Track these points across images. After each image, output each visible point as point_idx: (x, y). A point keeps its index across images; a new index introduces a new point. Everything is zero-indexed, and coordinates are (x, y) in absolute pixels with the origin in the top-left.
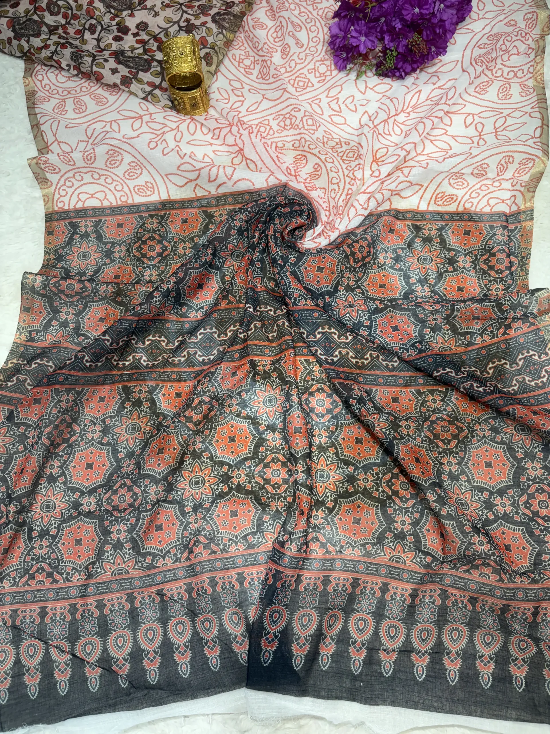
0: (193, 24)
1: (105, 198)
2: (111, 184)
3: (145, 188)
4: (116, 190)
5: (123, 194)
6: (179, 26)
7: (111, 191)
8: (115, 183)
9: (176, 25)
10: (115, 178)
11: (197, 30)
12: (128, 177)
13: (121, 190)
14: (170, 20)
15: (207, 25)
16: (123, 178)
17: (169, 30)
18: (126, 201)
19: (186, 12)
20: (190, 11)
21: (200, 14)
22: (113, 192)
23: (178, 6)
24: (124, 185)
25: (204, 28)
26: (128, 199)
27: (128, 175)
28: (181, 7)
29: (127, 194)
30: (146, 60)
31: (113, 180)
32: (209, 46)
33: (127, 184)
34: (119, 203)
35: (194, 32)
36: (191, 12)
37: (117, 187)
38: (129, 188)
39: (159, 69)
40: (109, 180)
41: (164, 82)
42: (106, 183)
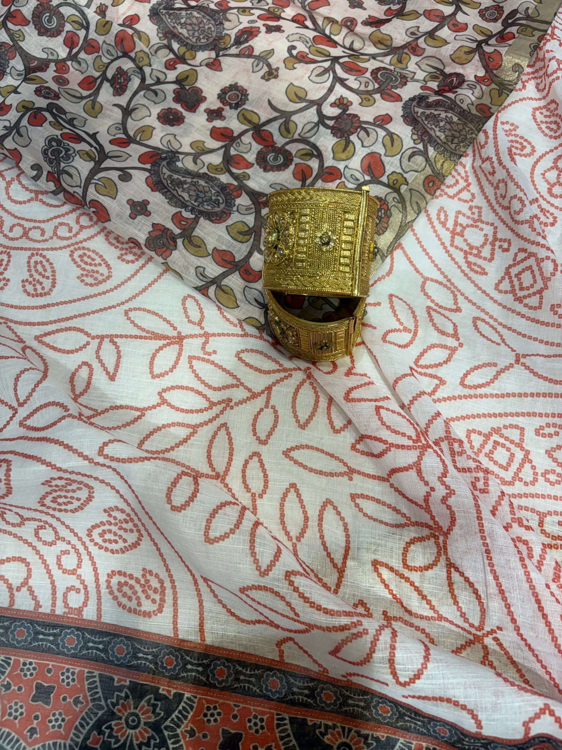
0: (356, 116)
1: (25, 583)
2: (51, 544)
3: (138, 588)
4: (60, 566)
5: (78, 585)
6: (319, 112)
7: (47, 567)
8: (61, 546)
9: (313, 110)
10: (63, 532)
11: (362, 134)
12: (99, 540)
13: (73, 572)
14: (302, 95)
15: (390, 127)
16: (86, 539)
17: (294, 118)
18: (80, 610)
19: (342, 82)
20: (352, 81)
21: (376, 91)
22: (49, 572)
23: (327, 64)
24: (85, 558)
25: (382, 133)
26: (85, 604)
27: (101, 535)
28: (331, 69)
29: (86, 587)
30: (223, 188)
31: (58, 537)
32: (384, 179)
33: (91, 558)
34: (60, 610)
35: (353, 138)
36: (354, 85)
37: (64, 558)
38: (95, 570)
39: (250, 220)
40: (47, 535)
41: (256, 255)
42: (39, 539)
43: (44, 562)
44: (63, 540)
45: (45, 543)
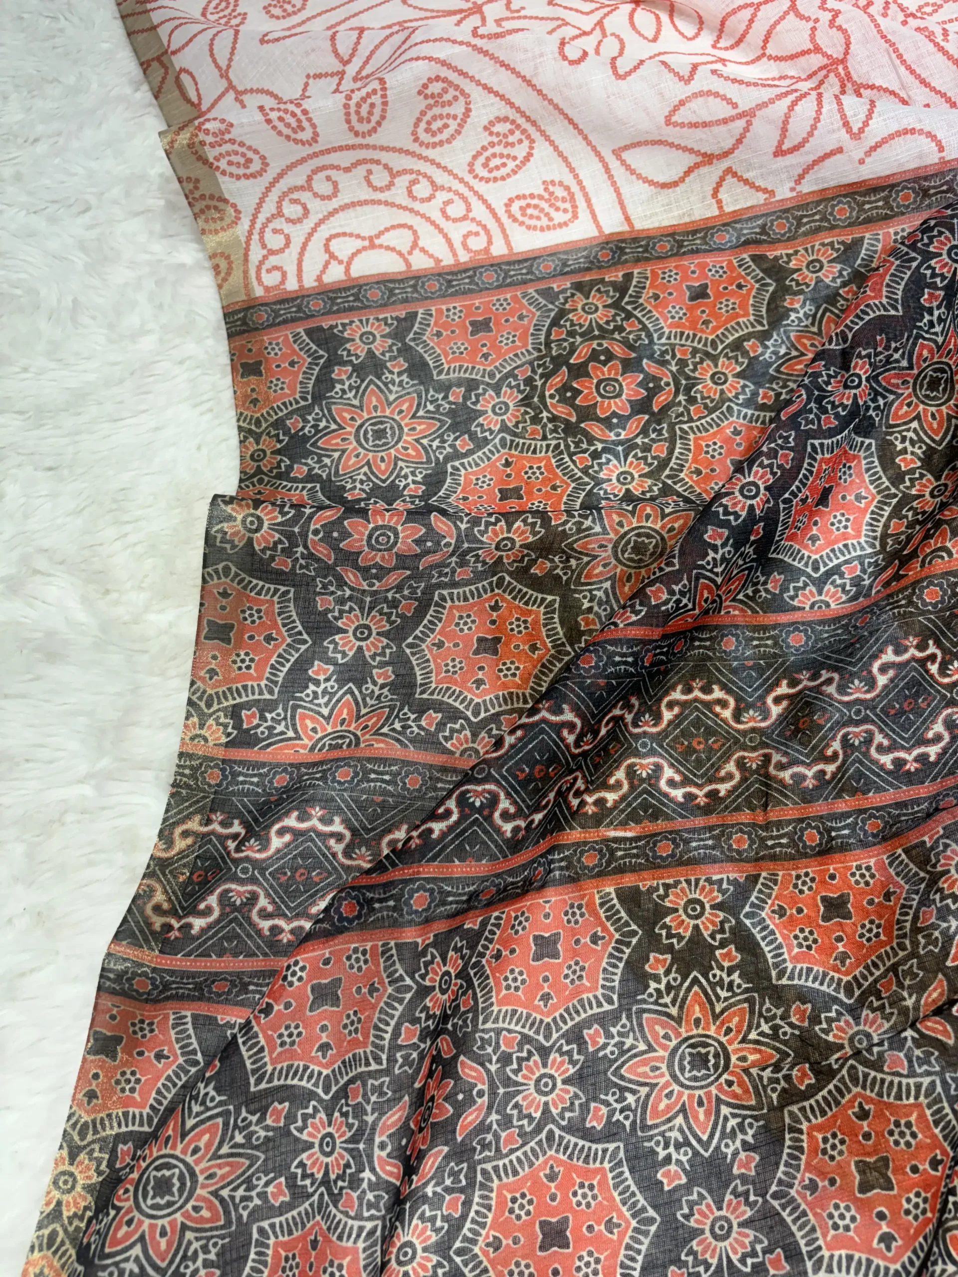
1: (415, 245)
2: (429, 199)
3: (544, 205)
4: (447, 218)
5: (474, 228)
7: (433, 223)
8: (442, 196)
10: (441, 178)
12: (484, 173)
13: (465, 218)
16: (468, 178)
18: (487, 250)
22: (437, 227)
24: (473, 200)
26: (490, 242)
27: (485, 165)
29: (484, 227)
31: (435, 187)
33: (480, 197)
34: (464, 257)
37: (450, 210)
38: (489, 207)
40: (422, 189)
42: (414, 198)
43: (428, 219)
44: (442, 188)
45: (423, 200)
